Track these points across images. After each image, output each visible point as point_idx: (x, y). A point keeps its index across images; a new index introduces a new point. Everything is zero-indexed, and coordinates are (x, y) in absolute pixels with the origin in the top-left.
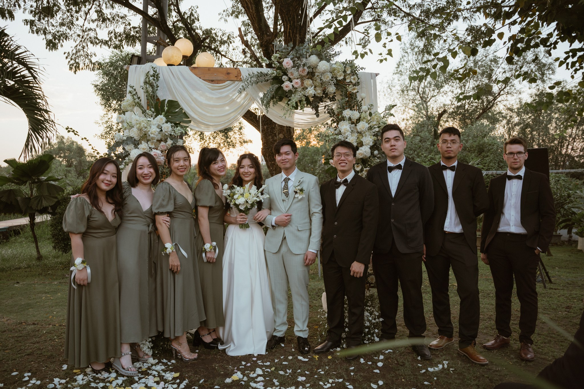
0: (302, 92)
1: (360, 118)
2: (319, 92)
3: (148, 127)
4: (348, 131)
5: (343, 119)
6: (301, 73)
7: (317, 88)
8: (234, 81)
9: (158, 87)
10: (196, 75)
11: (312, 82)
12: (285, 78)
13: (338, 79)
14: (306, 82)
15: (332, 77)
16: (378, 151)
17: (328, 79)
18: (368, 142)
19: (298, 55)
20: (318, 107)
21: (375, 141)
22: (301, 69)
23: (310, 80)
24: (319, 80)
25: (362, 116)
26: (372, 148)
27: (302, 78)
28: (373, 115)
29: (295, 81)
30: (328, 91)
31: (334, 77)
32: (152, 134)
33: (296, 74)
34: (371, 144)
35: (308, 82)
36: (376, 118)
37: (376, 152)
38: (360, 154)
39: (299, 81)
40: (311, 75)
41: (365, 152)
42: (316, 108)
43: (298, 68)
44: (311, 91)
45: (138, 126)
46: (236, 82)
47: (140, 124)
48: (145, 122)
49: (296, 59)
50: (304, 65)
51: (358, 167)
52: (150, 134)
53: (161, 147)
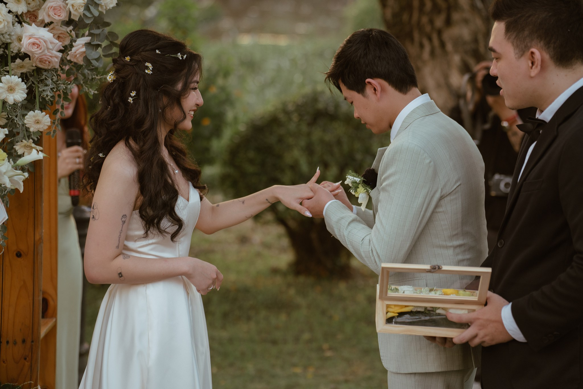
53: (51, 13)
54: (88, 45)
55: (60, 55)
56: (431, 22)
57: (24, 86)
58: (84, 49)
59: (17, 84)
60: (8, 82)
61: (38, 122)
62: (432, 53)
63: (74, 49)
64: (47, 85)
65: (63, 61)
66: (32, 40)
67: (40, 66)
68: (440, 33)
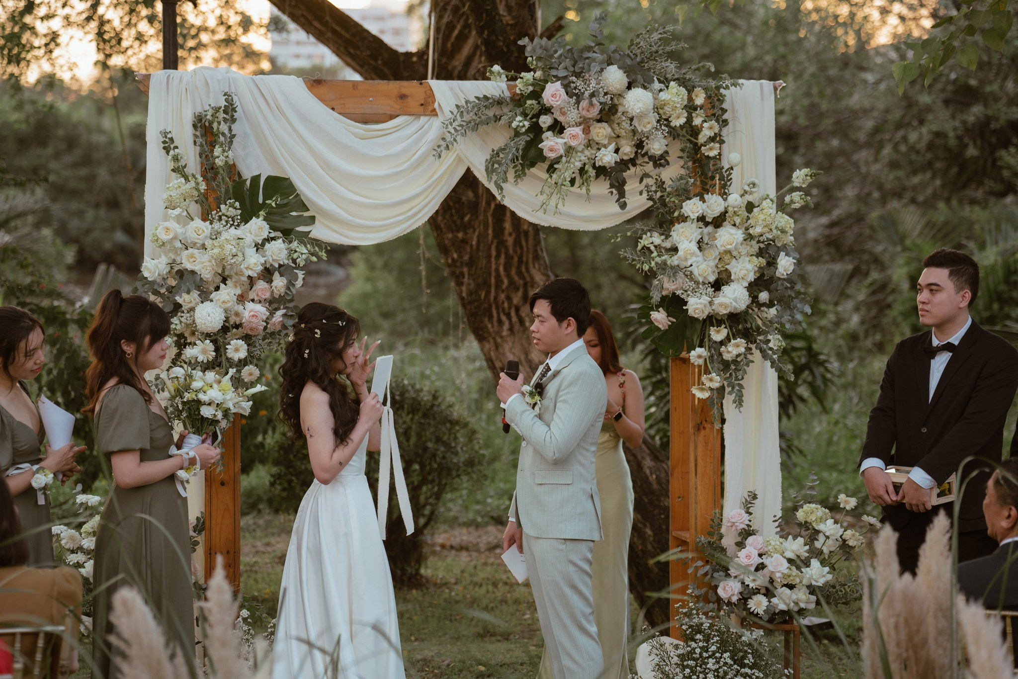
0: (587, 153)
1: (726, 212)
2: (627, 150)
3: (240, 254)
4: (693, 254)
5: (684, 219)
6: (584, 113)
7: (623, 142)
8: (417, 115)
9: (234, 136)
10: (323, 100)
11: (609, 130)
12: (545, 121)
13: (673, 124)
14: (598, 130)
15: (658, 121)
16: (770, 291)
17: (649, 127)
18: (743, 272)
19: (577, 70)
20: (624, 182)
21: (760, 268)
22: (584, 104)
23: (605, 125)
24: (626, 125)
25: (730, 209)
26: (754, 288)
27: (585, 124)
28: (755, 210)
29: (568, 131)
30: (649, 149)
31: (664, 121)
32: (247, 268)
33: (573, 115)
34: (751, 277)
35: (601, 131)
36: (762, 217)
37: (764, 296)
38: (721, 305)
39: (578, 130)
40: (608, 113)
41: (735, 300)
42: (619, 186)
43: (578, 102)
44: (607, 157)
45: (216, 251)
46: (423, 119)
47: (221, 247)
48: (234, 243)
49: (574, 78)
50: (592, 95)
51: (718, 332)
52: (245, 271)
53: (260, 294)
54: (285, 315)
55: (265, 324)
56: (509, 298)
57: (246, 347)
58: (281, 319)
59: (241, 346)
60: (236, 344)
61: (251, 374)
62: (511, 329)
63: (274, 320)
64: (255, 346)
65: (265, 328)
66: (252, 313)
67: (250, 333)
68: (517, 309)
